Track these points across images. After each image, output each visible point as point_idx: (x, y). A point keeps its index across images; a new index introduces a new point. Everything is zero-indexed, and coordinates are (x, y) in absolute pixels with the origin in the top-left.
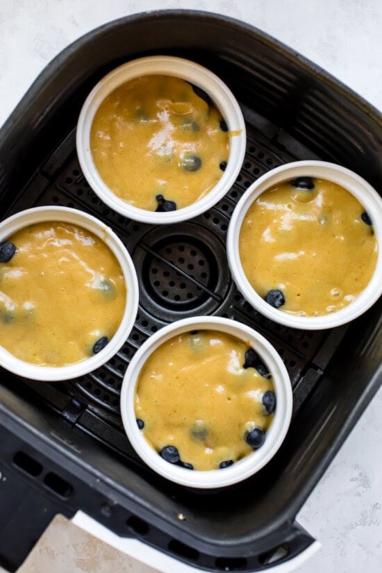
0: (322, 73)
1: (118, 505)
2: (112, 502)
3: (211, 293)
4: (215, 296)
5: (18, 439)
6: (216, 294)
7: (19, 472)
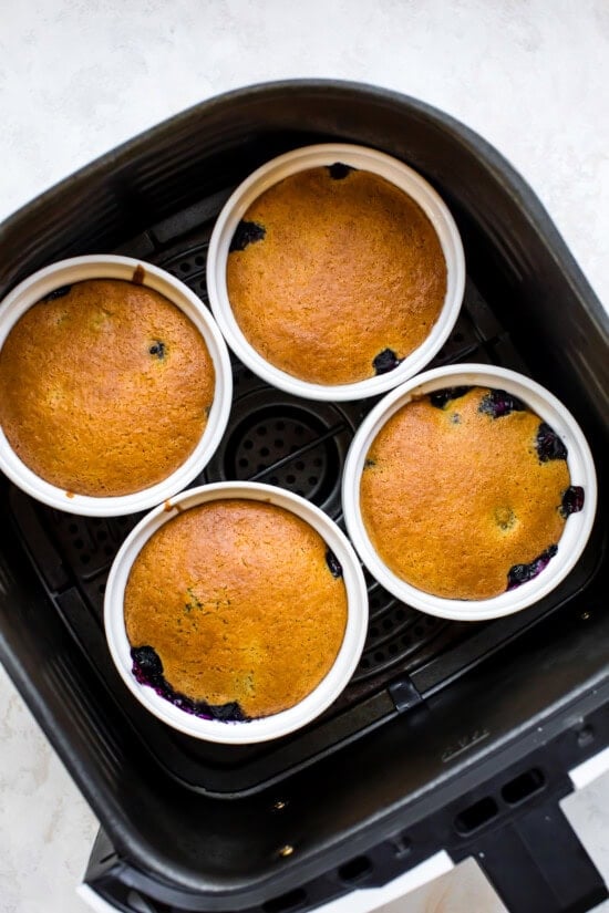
0: (118, 154)
1: (586, 718)
2: (579, 724)
3: (329, 435)
4: (336, 431)
5: (436, 815)
6: (334, 427)
7: (481, 832)
